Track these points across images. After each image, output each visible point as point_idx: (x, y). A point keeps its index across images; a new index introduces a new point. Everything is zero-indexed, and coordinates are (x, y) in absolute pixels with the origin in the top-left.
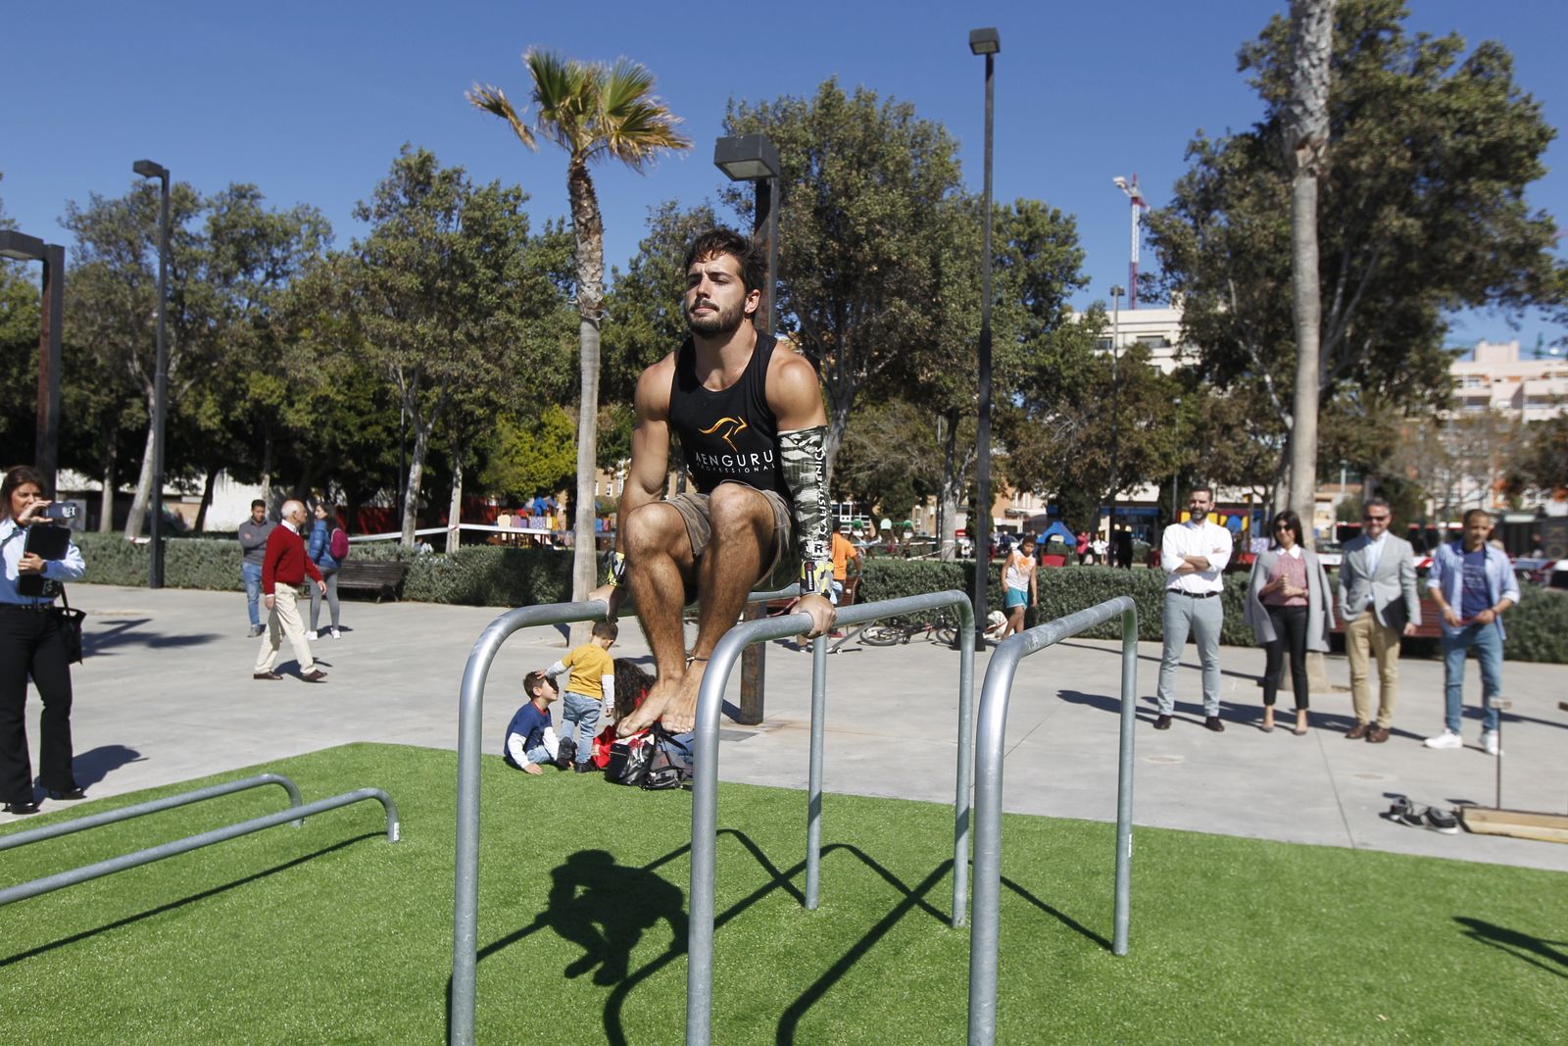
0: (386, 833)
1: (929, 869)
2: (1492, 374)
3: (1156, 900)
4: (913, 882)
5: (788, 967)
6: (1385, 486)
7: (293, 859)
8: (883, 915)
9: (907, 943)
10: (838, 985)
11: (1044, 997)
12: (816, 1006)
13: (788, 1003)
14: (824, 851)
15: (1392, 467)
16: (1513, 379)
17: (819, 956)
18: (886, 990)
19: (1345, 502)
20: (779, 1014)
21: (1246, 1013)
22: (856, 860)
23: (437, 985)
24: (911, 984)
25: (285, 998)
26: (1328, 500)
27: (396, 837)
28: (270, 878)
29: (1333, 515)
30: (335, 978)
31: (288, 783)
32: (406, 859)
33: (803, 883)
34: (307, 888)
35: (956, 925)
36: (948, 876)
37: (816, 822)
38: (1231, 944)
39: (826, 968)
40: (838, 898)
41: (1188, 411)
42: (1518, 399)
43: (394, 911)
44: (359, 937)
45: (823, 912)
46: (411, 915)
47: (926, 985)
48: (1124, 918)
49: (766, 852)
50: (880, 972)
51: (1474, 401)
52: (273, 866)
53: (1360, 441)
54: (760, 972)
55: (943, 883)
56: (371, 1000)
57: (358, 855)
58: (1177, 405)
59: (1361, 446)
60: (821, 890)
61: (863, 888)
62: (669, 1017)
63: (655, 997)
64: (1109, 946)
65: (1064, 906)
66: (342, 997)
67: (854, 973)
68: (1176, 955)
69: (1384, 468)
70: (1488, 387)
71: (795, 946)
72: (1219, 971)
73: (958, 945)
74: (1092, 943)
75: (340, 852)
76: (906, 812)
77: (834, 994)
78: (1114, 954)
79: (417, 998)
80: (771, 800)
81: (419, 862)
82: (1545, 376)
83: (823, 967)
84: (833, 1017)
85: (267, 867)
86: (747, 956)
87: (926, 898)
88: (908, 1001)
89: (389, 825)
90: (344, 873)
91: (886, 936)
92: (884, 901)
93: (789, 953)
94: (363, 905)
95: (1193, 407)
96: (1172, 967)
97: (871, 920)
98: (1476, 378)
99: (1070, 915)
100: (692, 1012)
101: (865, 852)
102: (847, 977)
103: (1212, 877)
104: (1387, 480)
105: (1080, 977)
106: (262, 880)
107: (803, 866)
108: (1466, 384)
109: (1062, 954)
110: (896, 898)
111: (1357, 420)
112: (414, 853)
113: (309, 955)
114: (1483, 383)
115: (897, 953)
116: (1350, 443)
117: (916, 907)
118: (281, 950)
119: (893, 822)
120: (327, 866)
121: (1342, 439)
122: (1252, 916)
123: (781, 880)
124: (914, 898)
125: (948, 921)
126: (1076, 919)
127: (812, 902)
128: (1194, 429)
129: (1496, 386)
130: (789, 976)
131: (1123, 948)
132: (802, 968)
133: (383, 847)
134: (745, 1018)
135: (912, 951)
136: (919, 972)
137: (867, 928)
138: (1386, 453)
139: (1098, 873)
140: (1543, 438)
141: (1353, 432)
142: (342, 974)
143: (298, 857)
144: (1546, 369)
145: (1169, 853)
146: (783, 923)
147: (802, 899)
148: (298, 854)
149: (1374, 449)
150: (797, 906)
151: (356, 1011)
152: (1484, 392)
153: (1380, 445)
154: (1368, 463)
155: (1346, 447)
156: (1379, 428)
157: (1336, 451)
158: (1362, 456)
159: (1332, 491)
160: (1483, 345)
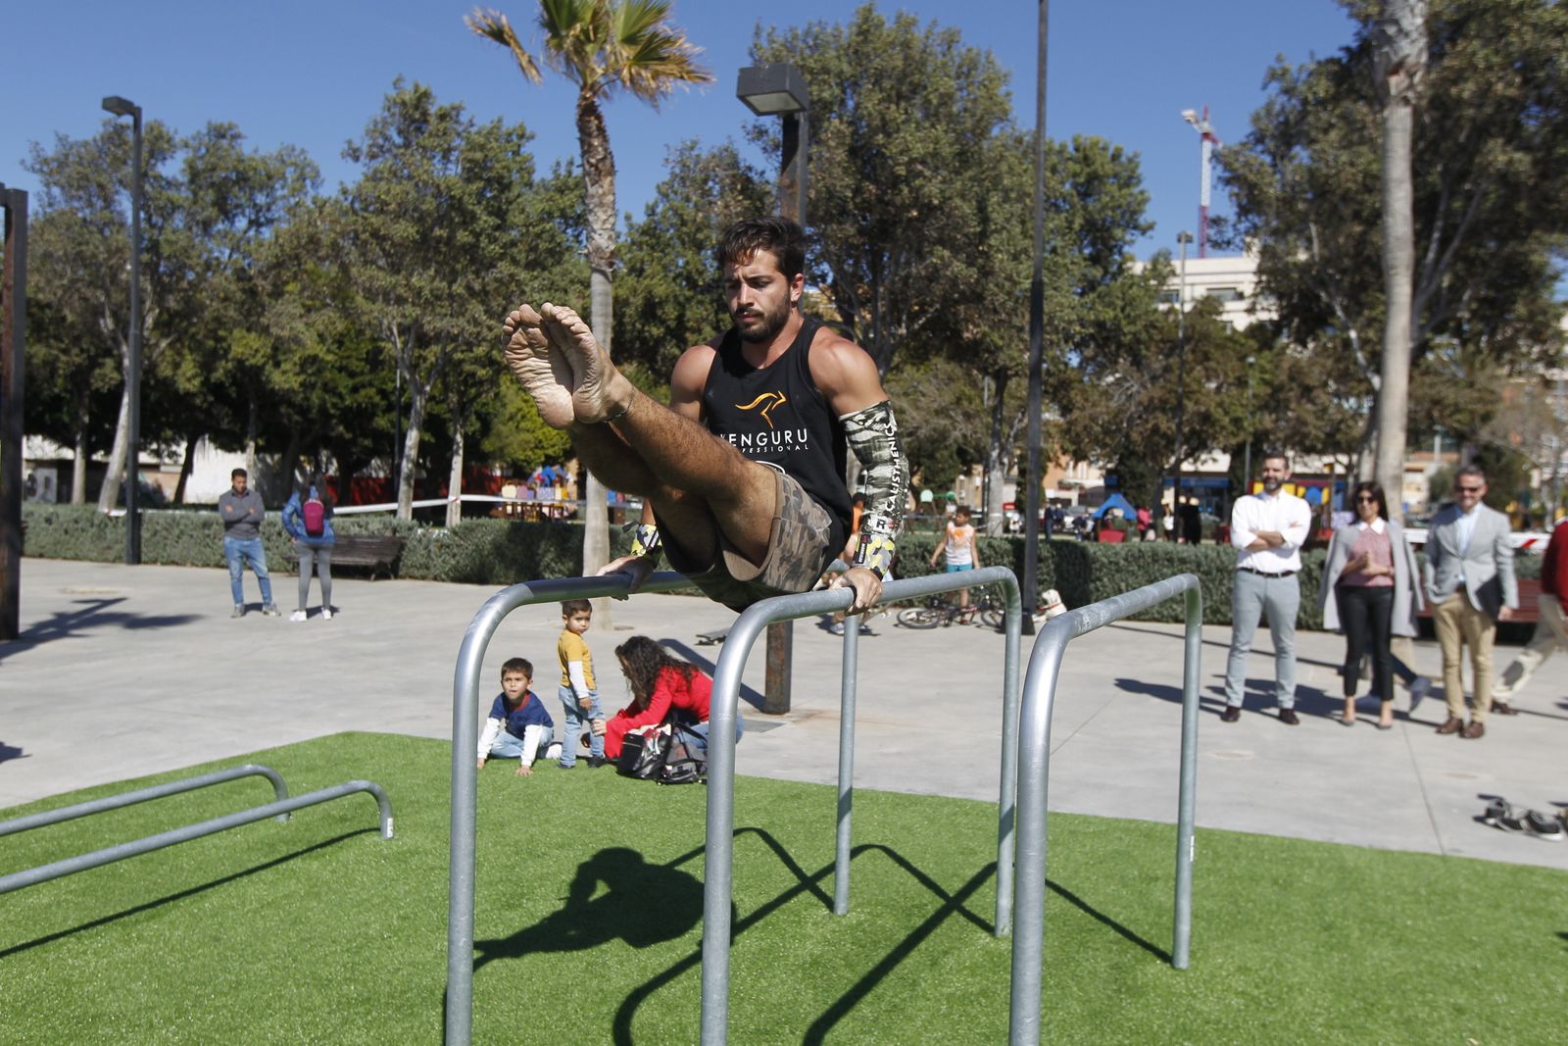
0: (378, 829)
1: (971, 873)
3: (1221, 908)
4: (952, 887)
5: (814, 977)
6: (1485, 454)
7: (279, 856)
8: (918, 922)
9: (945, 953)
10: (869, 997)
11: (1095, 1014)
12: (844, 1020)
13: (812, 1019)
14: (855, 852)
15: (1493, 433)
17: (849, 965)
18: (921, 1003)
19: (1440, 473)
20: (805, 1029)
21: (1320, 1035)
22: (890, 862)
23: (432, 993)
24: (949, 997)
25: (269, 1006)
26: (1420, 471)
27: (390, 834)
28: (254, 876)
29: (1425, 486)
30: (323, 984)
31: (273, 775)
32: (401, 858)
33: (831, 886)
34: (293, 888)
35: (999, 933)
36: (991, 880)
37: (846, 819)
38: (1304, 958)
39: (856, 980)
40: (869, 903)
41: (1263, 371)
43: (386, 913)
44: (349, 941)
45: (853, 918)
46: (405, 918)
47: (965, 999)
48: (1185, 928)
49: (792, 853)
50: (915, 983)
52: (257, 864)
53: (1456, 405)
54: (783, 982)
55: (986, 888)
56: (361, 1009)
57: (349, 852)
58: (1251, 365)
59: (1457, 409)
60: (851, 896)
61: (898, 892)
62: (683, 1031)
63: (670, 1008)
64: (1167, 958)
65: (1118, 914)
66: (329, 1005)
67: (886, 986)
68: (1243, 970)
69: (1484, 435)
71: (822, 955)
72: (1291, 988)
73: (1001, 955)
74: (1150, 955)
75: (329, 849)
76: (946, 810)
77: (865, 1008)
78: (1173, 967)
79: (411, 1007)
80: (798, 796)
81: (414, 861)
83: (851, 978)
84: (863, 1032)
85: (251, 866)
86: (770, 965)
87: (967, 904)
88: (945, 1016)
89: (383, 820)
90: (333, 872)
91: (923, 945)
92: (920, 907)
93: (815, 962)
94: (353, 907)
95: (1268, 366)
96: (1238, 982)
97: (906, 928)
99: (1125, 924)
100: (707, 1025)
101: (900, 853)
102: (879, 989)
103: (1285, 885)
104: (1487, 447)
105: (1136, 992)
106: (245, 879)
107: (831, 868)
109: (1116, 967)
110: (933, 904)
111: (1453, 381)
112: (409, 851)
113: (294, 961)
115: (934, 963)
116: (1446, 407)
117: (955, 913)
118: (264, 954)
119: (932, 821)
120: (315, 865)
121: (1436, 402)
122: (1328, 928)
123: (808, 883)
124: (954, 904)
125: (990, 929)
126: (1132, 928)
127: (841, 906)
128: (1269, 391)
130: (815, 987)
131: (1183, 960)
132: (830, 979)
133: (376, 844)
134: (767, 1033)
135: (950, 962)
136: (957, 985)
137: (902, 936)
138: (1486, 418)
139: (1157, 879)
141: (1450, 394)
142: (330, 981)
143: (284, 854)
145: (1236, 857)
146: (810, 929)
147: (830, 904)
148: (284, 851)
149: (1472, 412)
150: (825, 911)
151: (345, 1021)
153: (1480, 408)
154: (1465, 428)
155: (1441, 412)
156: (1479, 390)
157: (1430, 416)
158: (1459, 421)
159: (1424, 460)
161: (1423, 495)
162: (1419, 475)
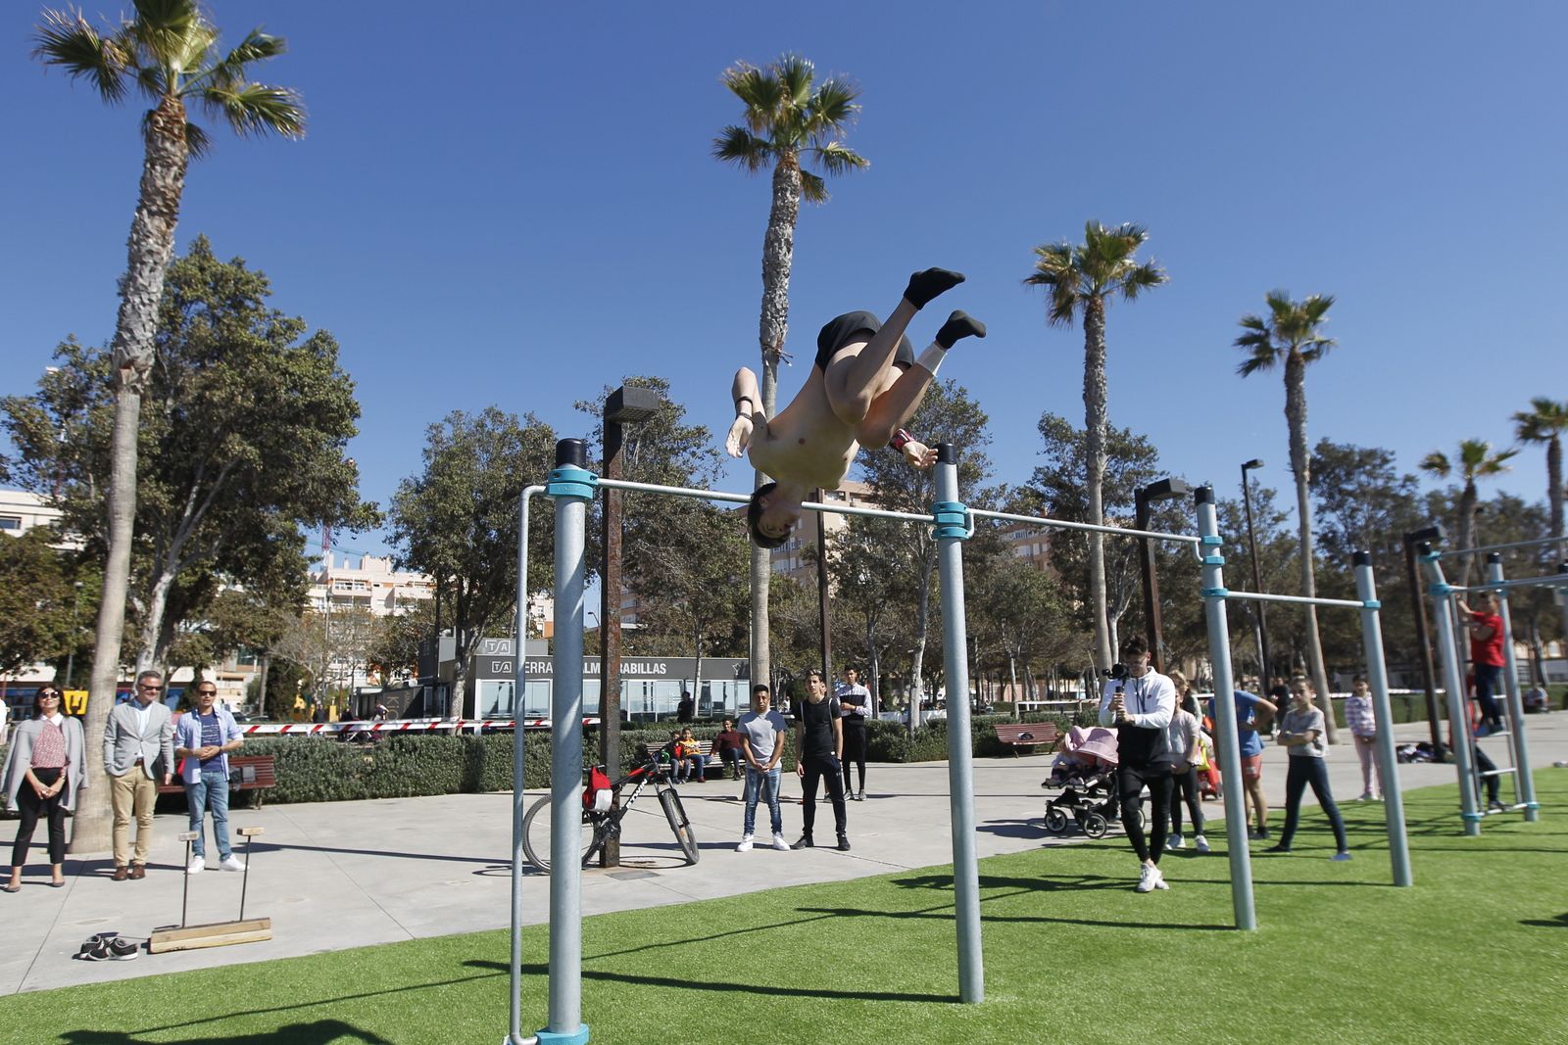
2: (373, 581)
6: (278, 666)
15: (280, 650)
16: (386, 585)
19: (256, 679)
26: (241, 679)
29: (244, 692)
41: (91, 594)
42: (390, 600)
51: (358, 599)
53: (253, 627)
58: (78, 588)
59: (255, 632)
69: (274, 651)
70: (370, 590)
82: (409, 585)
95: (96, 590)
98: (361, 582)
104: (276, 660)
108: (353, 586)
111: (253, 610)
114: (365, 587)
116: (245, 629)
121: (238, 625)
129: (374, 588)
138: (275, 639)
140: (394, 629)
141: (248, 619)
144: (411, 579)
149: (266, 634)
152: (368, 594)
153: (271, 631)
154: (260, 646)
155: (240, 632)
156: (271, 618)
157: (232, 635)
158: (254, 640)
159: (244, 671)
160: (367, 557)
161: (243, 698)
162: (239, 683)
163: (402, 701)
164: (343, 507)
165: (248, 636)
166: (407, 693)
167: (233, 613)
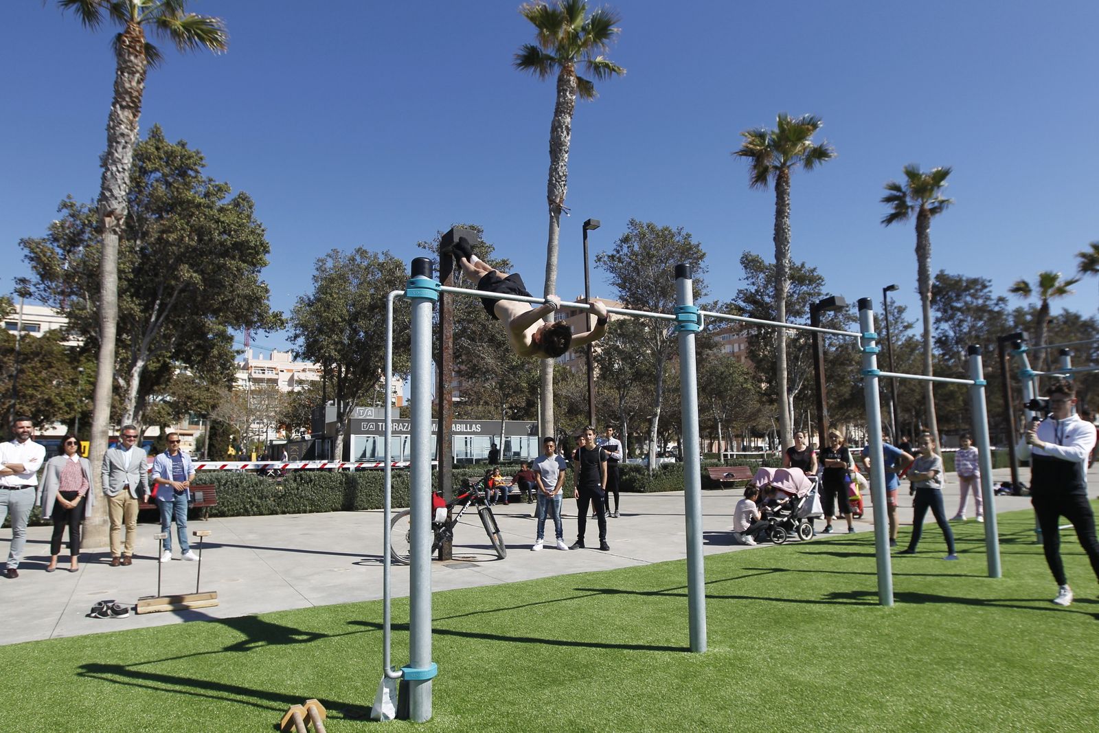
2: (279, 368)
6: (216, 426)
15: (218, 414)
16: (289, 371)
19: (201, 436)
26: (192, 435)
29: (194, 443)
41: (89, 376)
42: (291, 381)
51: (269, 380)
53: (199, 399)
58: (81, 372)
59: (200, 402)
69: (214, 416)
70: (277, 374)
82: (304, 370)
95: (92, 374)
98: (271, 369)
104: (215, 422)
108: (266, 372)
111: (198, 387)
114: (274, 372)
116: (194, 400)
121: (189, 398)
129: (280, 373)
138: (214, 407)
140: (294, 401)
141: (196, 394)
144: (305, 367)
149: (207, 404)
152: (276, 377)
153: (211, 402)
154: (203, 412)
155: (191, 402)
156: (211, 392)
157: (185, 404)
158: (200, 408)
159: (194, 429)
160: (275, 351)
161: (193, 447)
162: (191, 437)
163: (300, 449)
164: (259, 315)
165: (196, 405)
166: (304, 444)
167: (186, 389)
